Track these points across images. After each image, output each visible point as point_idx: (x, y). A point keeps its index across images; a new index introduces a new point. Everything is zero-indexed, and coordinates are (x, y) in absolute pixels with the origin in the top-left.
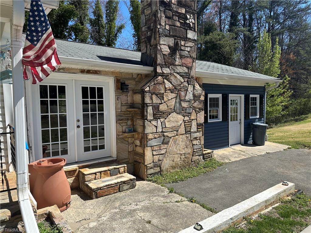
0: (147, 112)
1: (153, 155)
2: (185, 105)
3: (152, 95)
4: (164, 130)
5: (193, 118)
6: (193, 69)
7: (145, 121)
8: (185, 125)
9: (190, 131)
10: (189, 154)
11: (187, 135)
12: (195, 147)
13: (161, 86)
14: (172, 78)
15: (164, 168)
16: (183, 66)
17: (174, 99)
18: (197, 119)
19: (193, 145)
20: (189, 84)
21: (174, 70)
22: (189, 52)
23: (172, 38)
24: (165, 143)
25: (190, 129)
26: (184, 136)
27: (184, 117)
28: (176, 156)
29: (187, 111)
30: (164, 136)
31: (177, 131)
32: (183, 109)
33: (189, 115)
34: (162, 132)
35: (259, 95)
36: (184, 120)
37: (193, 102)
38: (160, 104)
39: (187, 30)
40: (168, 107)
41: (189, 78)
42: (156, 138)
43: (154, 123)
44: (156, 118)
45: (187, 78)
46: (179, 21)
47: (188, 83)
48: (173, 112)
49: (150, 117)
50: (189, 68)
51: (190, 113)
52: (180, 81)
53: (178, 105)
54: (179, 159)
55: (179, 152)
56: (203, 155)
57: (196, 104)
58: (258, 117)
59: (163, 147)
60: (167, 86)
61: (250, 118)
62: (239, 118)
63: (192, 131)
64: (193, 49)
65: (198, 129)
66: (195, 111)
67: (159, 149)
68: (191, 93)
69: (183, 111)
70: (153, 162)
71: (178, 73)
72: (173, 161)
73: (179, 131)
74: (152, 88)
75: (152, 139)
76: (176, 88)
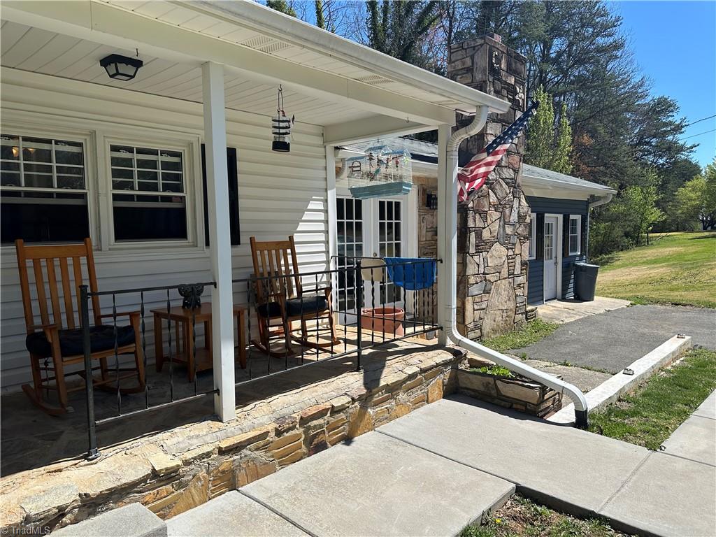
0: (469, 240)
1: (474, 310)
2: (509, 230)
3: (475, 214)
4: (486, 272)
5: (517, 252)
6: (520, 172)
7: (466, 256)
8: (508, 263)
9: (513, 274)
10: (511, 310)
11: (510, 280)
12: (519, 300)
13: (485, 199)
14: (497, 187)
15: (485, 332)
16: (509, 168)
17: (498, 221)
18: (521, 254)
19: (516, 296)
20: (514, 197)
21: (500, 174)
22: (516, 145)
23: (500, 124)
24: (486, 292)
25: (514, 270)
26: (506, 282)
27: (508, 249)
28: (498, 312)
29: (512, 241)
30: (485, 280)
31: (500, 273)
32: (508, 237)
33: (513, 247)
34: (484, 273)
35: (580, 216)
36: (507, 256)
37: (518, 225)
38: (483, 228)
39: (515, 110)
40: (491, 233)
41: (515, 187)
42: (477, 283)
43: (476, 258)
44: (478, 252)
45: (512, 186)
46: (507, 97)
47: (513, 195)
48: (496, 242)
49: (472, 250)
50: (516, 171)
51: (514, 244)
52: (506, 192)
53: (502, 230)
54: (501, 318)
55: (500, 307)
56: (526, 313)
57: (520, 230)
58: (579, 253)
59: (485, 297)
60: (491, 201)
61: (570, 254)
62: (554, 256)
63: (516, 273)
64: (521, 141)
65: (522, 270)
66: (520, 240)
67: (480, 300)
68: (517, 211)
69: (506, 241)
70: (474, 321)
71: (503, 179)
72: (495, 321)
73: (502, 273)
74: (476, 202)
75: (473, 284)
76: (500, 204)
